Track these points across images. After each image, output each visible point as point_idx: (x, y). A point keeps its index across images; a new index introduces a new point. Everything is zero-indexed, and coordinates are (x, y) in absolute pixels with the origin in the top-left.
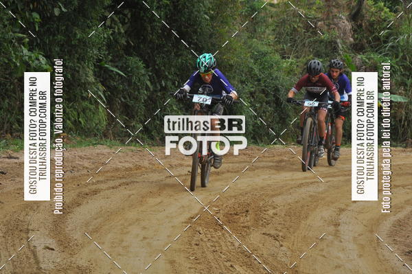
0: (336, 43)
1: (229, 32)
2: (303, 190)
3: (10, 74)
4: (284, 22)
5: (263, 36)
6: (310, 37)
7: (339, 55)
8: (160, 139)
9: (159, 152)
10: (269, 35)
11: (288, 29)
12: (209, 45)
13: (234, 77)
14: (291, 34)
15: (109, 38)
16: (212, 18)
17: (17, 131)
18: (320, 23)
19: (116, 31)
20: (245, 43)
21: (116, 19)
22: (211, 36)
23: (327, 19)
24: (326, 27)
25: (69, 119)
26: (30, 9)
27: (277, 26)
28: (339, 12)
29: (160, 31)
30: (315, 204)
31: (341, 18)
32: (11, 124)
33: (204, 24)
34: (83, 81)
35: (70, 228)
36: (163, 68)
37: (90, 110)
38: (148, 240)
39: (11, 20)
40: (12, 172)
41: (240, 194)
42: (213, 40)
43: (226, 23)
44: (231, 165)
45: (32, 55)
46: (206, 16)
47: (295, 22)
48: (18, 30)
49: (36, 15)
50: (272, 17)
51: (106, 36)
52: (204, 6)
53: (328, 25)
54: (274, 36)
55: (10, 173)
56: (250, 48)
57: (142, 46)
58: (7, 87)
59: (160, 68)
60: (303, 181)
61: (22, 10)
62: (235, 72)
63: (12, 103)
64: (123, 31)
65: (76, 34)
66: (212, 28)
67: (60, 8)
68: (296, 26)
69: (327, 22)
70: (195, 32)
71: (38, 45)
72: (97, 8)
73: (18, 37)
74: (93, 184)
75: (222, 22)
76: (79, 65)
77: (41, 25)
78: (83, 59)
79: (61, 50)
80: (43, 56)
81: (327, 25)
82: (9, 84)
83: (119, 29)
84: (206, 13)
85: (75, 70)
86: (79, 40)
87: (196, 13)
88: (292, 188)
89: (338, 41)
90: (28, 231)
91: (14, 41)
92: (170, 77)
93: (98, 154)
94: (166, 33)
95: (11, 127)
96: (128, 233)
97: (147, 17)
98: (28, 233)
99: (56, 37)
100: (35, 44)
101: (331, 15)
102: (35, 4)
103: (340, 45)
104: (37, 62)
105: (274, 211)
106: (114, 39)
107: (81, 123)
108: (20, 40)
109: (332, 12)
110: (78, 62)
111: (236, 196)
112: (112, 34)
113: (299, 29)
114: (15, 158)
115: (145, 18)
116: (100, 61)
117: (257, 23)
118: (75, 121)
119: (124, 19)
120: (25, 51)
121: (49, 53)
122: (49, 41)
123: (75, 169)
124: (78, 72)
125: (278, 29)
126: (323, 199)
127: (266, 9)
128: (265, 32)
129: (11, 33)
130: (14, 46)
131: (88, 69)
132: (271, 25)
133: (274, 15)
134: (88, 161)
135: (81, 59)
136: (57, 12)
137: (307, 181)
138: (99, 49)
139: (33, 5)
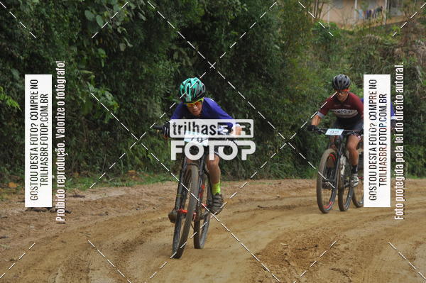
0: (415, 70)
1: (301, 62)
2: (378, 223)
3: (77, 112)
4: (359, 49)
5: (337, 65)
6: (387, 64)
7: (419, 82)
8: (232, 174)
9: (228, 186)
10: (344, 63)
11: (363, 56)
12: (281, 75)
13: (307, 108)
14: (367, 62)
15: (176, 72)
16: (283, 48)
17: (85, 169)
18: (397, 50)
19: (184, 64)
20: (317, 73)
21: (184, 52)
22: (282, 67)
23: (406, 45)
24: (404, 54)
25: (138, 156)
26: (96, 45)
27: (352, 54)
28: (418, 38)
29: (229, 63)
30: (390, 237)
31: (419, 44)
32: (79, 163)
33: (274, 55)
34: (151, 117)
35: (131, 267)
36: (233, 101)
37: (159, 145)
38: (210, 278)
39: (77, 56)
40: (76, 211)
41: (311, 229)
42: (285, 71)
43: (298, 53)
44: (303, 198)
45: (99, 92)
46: (276, 46)
47: (372, 49)
48: (84, 67)
49: (102, 52)
50: (347, 45)
51: (173, 69)
52: (275, 37)
53: (407, 52)
54: (349, 65)
55: (75, 212)
56: (323, 77)
57: (211, 79)
58: (75, 124)
59: (229, 101)
60: (380, 214)
61: (87, 46)
62: (308, 103)
63: (80, 141)
64: (190, 64)
65: (142, 69)
66: (283, 58)
67: (126, 43)
68: (372, 54)
69: (405, 48)
70: (265, 63)
71: (104, 81)
72: (164, 42)
73: (84, 74)
74: (158, 221)
75: (293, 52)
76: (146, 100)
77: (108, 61)
78: (150, 94)
79: (128, 85)
80: (110, 92)
81: (405, 52)
82: (76, 122)
83: (186, 62)
84: (277, 44)
85: (142, 105)
86: (146, 75)
87: (266, 43)
88: (366, 221)
89: (417, 67)
90: (88, 271)
91: (79, 78)
92: (240, 109)
93: (165, 190)
94: (235, 65)
95: (79, 165)
96: (191, 270)
97: (216, 49)
98: (88, 272)
99: (123, 73)
100: (102, 80)
101: (409, 41)
102: (101, 40)
103: (419, 72)
104: (103, 98)
105: (346, 245)
106: (182, 72)
107: (150, 159)
108: (86, 77)
109: (410, 38)
110: (145, 98)
111: (305, 231)
112: (179, 68)
113: (375, 57)
114: (81, 197)
115: (213, 50)
116: (168, 95)
117: (331, 52)
118: (144, 157)
119: (192, 52)
120: (91, 87)
121: (116, 89)
122: (116, 77)
123: (141, 206)
124: (146, 107)
125: (353, 57)
126: (399, 232)
127: (340, 37)
128: (339, 60)
129: (76, 70)
130: (80, 83)
131: (155, 104)
132: (347, 53)
133: (349, 43)
134: (156, 197)
135: (149, 94)
136: (122, 47)
137: (384, 214)
138: (167, 84)
139: (99, 41)
